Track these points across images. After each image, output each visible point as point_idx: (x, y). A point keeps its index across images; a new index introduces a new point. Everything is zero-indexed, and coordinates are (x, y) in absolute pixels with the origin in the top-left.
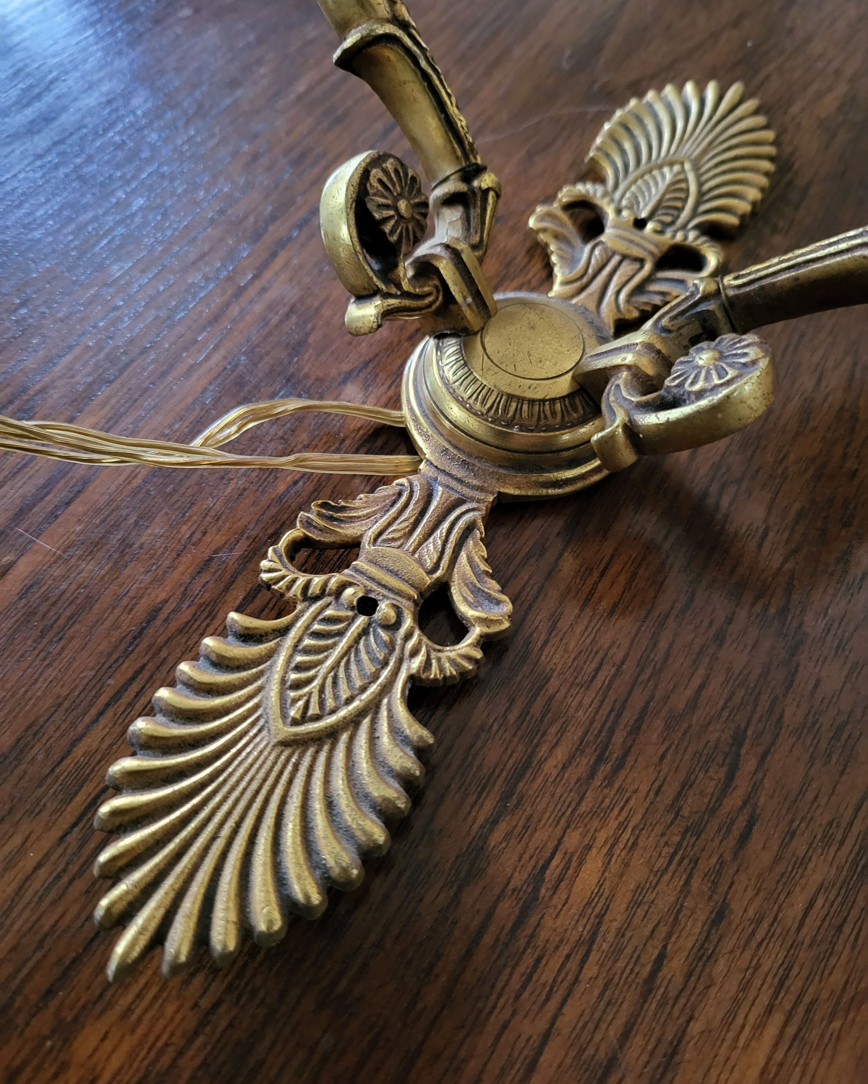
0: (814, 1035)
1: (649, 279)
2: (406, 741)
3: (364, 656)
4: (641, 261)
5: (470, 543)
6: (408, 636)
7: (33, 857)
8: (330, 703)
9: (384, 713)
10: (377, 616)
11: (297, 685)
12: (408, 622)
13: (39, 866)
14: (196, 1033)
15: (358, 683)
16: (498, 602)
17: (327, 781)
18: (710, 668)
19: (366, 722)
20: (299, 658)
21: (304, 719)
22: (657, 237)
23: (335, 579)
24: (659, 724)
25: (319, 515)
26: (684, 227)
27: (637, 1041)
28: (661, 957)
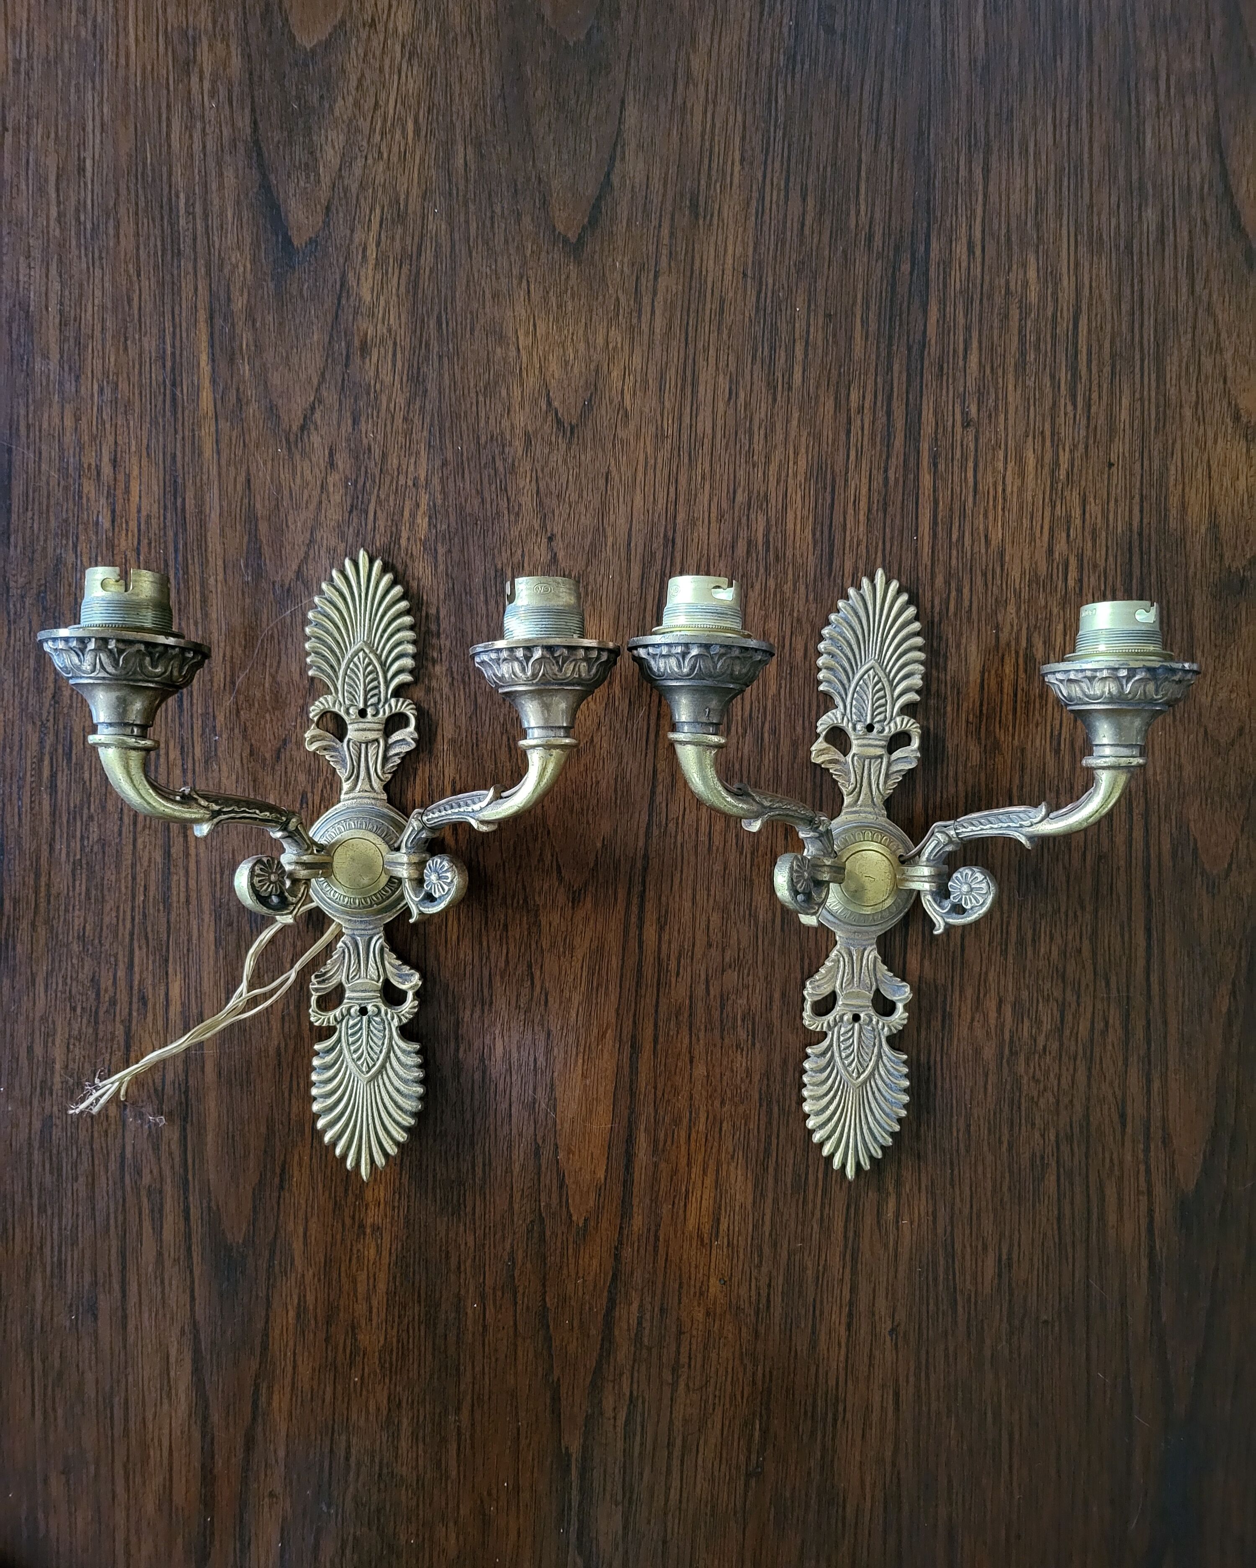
0: (594, 1055)
1: (387, 748)
2: (410, 1052)
3: (375, 1032)
4: (377, 740)
5: (386, 955)
6: (386, 1014)
7: (306, 1158)
8: (375, 1057)
9: (396, 1048)
10: (370, 1013)
11: (359, 1058)
12: (383, 1008)
13: (311, 1159)
14: (401, 1171)
15: (380, 1043)
16: (412, 975)
17: (392, 1084)
18: (507, 943)
19: (392, 1054)
20: (352, 1048)
21: (370, 1069)
22: (375, 719)
23: (344, 1007)
24: (498, 978)
25: (319, 983)
26: (386, 700)
27: (539, 1089)
28: (535, 1059)
